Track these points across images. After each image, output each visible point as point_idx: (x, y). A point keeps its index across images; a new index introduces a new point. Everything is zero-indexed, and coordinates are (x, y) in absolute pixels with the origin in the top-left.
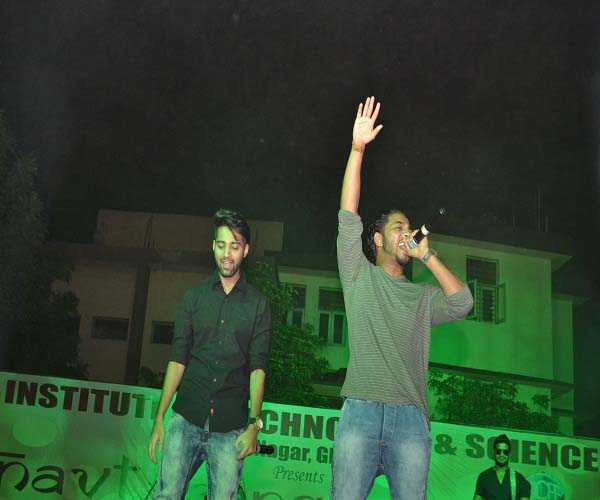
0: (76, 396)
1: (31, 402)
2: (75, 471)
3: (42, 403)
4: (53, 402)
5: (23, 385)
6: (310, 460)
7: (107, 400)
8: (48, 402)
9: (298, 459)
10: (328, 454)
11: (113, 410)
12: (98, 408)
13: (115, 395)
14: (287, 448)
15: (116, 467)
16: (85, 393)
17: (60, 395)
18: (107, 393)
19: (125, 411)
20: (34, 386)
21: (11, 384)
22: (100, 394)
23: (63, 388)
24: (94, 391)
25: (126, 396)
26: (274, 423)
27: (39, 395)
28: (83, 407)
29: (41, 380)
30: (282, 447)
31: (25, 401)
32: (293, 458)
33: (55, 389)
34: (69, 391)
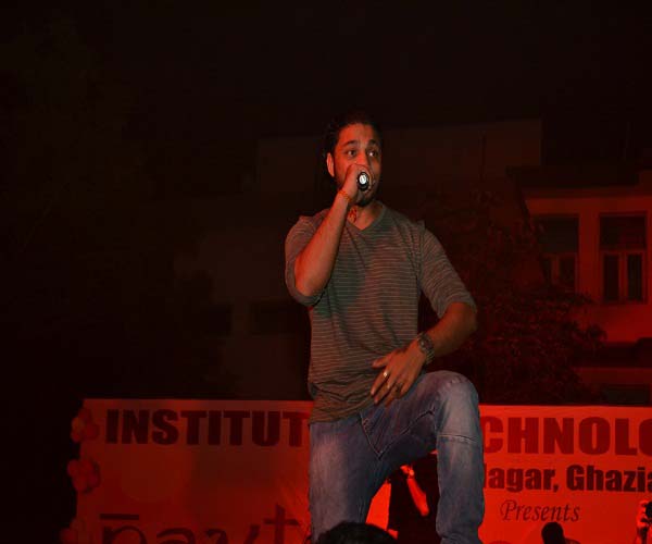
0: (204, 423)
1: (142, 439)
2: (210, 533)
3: (157, 438)
4: (173, 436)
5: (129, 414)
6: (556, 488)
7: (247, 424)
8: (165, 436)
9: (538, 486)
10: (585, 475)
11: (257, 438)
12: (236, 439)
13: (258, 417)
14: (520, 472)
15: (268, 521)
16: (215, 418)
17: (182, 425)
18: (246, 414)
19: (274, 438)
20: (144, 414)
21: (112, 415)
22: (237, 418)
23: (184, 414)
24: (228, 414)
25: (274, 417)
26: (498, 435)
27: (152, 429)
28: (214, 438)
29: (153, 405)
30: (511, 472)
31: (134, 438)
32: (529, 486)
33: (173, 415)
34: (193, 417)
